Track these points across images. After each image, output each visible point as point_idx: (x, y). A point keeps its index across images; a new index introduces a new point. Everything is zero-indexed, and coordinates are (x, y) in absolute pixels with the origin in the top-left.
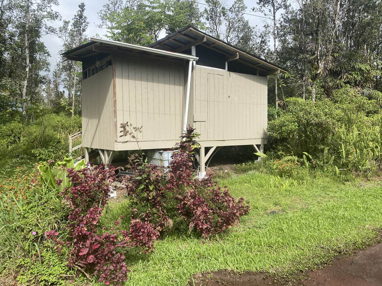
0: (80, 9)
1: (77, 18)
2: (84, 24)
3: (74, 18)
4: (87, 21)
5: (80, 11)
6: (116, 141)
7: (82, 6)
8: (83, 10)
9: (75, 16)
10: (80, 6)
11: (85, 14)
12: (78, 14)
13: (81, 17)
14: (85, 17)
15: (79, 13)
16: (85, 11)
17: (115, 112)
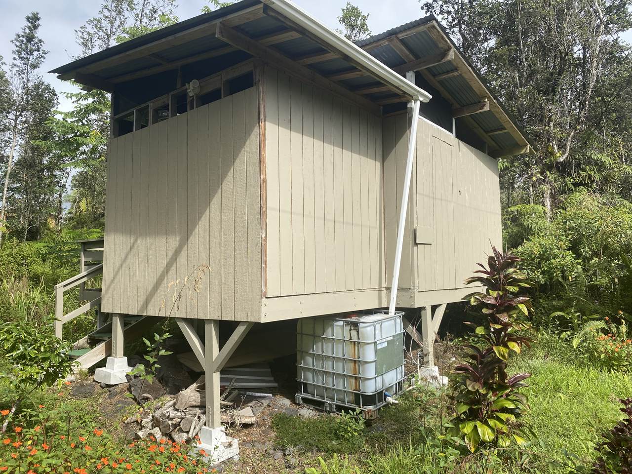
0: (30, 25)
1: (22, 41)
2: (36, 53)
3: (16, 40)
4: (44, 47)
5: (29, 28)
6: (264, 296)
7: (34, 20)
8: (35, 27)
9: (19, 36)
10: (28, 19)
11: (39, 34)
12: (25, 33)
13: (30, 38)
14: (40, 41)
15: (27, 31)
16: (39, 29)
17: (262, 213)
